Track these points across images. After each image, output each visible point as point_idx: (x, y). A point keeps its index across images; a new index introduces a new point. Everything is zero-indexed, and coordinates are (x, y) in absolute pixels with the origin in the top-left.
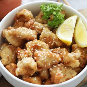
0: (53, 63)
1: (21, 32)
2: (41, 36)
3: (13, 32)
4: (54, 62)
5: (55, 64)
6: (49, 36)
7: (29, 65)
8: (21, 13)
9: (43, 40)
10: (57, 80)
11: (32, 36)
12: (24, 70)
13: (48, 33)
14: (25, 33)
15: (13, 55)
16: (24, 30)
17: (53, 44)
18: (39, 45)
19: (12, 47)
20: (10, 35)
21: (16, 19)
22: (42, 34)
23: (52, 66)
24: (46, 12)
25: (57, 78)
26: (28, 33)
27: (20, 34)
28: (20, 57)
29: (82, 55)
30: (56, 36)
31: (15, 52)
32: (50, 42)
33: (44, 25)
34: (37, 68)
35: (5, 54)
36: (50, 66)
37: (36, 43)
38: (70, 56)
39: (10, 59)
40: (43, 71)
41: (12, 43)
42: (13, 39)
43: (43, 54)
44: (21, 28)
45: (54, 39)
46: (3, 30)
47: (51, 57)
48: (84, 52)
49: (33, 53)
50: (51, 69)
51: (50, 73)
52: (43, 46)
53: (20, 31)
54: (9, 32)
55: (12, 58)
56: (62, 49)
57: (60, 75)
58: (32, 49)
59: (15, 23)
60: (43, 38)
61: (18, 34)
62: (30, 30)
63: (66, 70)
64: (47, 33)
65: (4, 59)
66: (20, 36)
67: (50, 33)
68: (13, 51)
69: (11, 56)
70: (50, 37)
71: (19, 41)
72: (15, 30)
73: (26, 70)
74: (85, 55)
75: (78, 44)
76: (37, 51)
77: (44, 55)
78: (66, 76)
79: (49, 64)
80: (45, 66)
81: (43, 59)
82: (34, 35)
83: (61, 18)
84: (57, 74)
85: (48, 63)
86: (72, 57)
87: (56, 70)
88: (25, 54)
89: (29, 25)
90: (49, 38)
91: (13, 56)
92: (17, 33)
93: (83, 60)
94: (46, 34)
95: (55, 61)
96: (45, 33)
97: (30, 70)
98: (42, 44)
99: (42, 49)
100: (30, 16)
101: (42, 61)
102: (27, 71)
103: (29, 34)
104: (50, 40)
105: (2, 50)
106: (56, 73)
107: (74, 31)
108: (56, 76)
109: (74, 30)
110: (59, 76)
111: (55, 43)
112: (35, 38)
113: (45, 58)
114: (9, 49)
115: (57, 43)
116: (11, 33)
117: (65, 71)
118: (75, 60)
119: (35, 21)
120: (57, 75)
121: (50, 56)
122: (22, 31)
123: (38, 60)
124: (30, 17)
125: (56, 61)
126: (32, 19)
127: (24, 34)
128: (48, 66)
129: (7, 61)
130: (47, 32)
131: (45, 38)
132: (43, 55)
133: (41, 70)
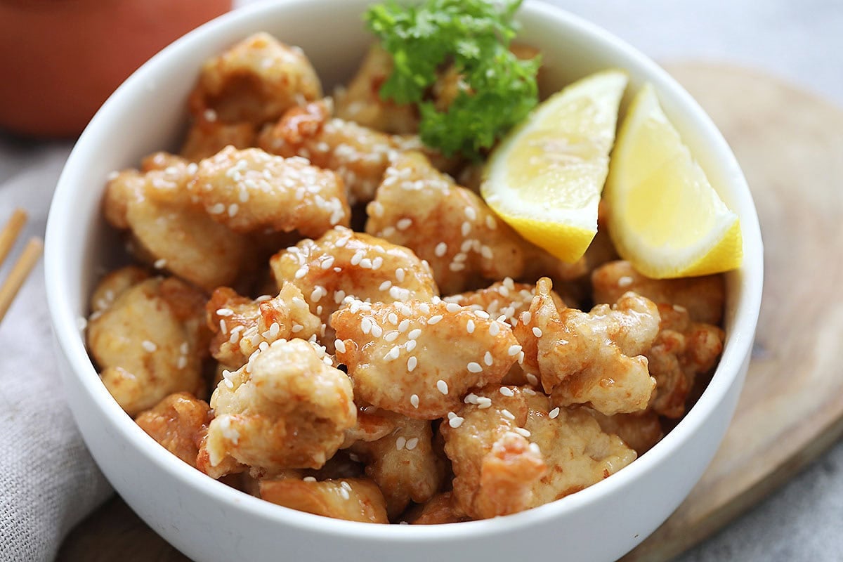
0: (466, 373)
1: (237, 177)
2: (376, 209)
3: (183, 188)
4: (474, 367)
5: (480, 384)
6: (432, 206)
7: (302, 385)
8: (237, 58)
9: (389, 231)
10: (501, 491)
11: (315, 206)
12: (267, 422)
13: (429, 187)
14: (266, 187)
15: (179, 343)
16: (259, 167)
17: (460, 258)
18: (367, 263)
19: (173, 291)
20: (161, 204)
21: (198, 103)
22: (381, 192)
23: (462, 398)
24: (411, 40)
25: (501, 476)
26: (290, 183)
27: (229, 193)
28: (236, 348)
29: (667, 333)
30: (483, 202)
31: (193, 324)
32: (441, 249)
33: (397, 140)
34: (353, 409)
35: (129, 335)
36: (448, 398)
37: (341, 250)
38: (585, 332)
39: (162, 372)
40: (400, 442)
41: (175, 258)
42: (181, 236)
43: (394, 318)
44: (238, 155)
45: (466, 228)
46: (114, 175)
47: (449, 337)
48: (677, 308)
49: (324, 318)
50: (454, 420)
51: (448, 449)
52: (394, 272)
53: (233, 172)
54: (150, 185)
55: (174, 368)
56: (523, 292)
57: (520, 452)
58: (319, 291)
59: (196, 135)
60: (394, 223)
61: (215, 190)
62: (297, 169)
63: (557, 433)
64: (418, 185)
65: (120, 369)
66: (233, 210)
67: (441, 185)
68: (180, 319)
69: (169, 349)
70: (439, 214)
71: (222, 252)
72: (193, 168)
73: (281, 422)
74: (685, 333)
75: (634, 259)
76: (353, 304)
77: (405, 323)
78: (559, 469)
79: (443, 387)
80: (414, 398)
81: (394, 352)
82: (328, 199)
83: (517, 85)
84: (498, 446)
85: (428, 381)
86: (598, 335)
87: (491, 426)
88: (270, 317)
89: (296, 138)
90: (430, 218)
91: (184, 348)
92: (209, 187)
93: (676, 362)
94: (413, 193)
95: (479, 360)
96: (407, 185)
97: (308, 425)
98: (385, 259)
99: (386, 292)
100: (299, 78)
101: (392, 362)
102: (284, 432)
103: (292, 191)
104: (438, 236)
105: (107, 312)
106: (492, 440)
107: (610, 165)
108: (492, 460)
109: (604, 161)
110: (510, 462)
111: (474, 257)
112: (334, 221)
113: (410, 345)
114: (152, 304)
115: (487, 252)
116: (170, 193)
117: (551, 434)
118: (623, 358)
119: (335, 115)
120: (501, 456)
121: (445, 331)
122: (242, 172)
123: (363, 359)
124: (299, 90)
125: (488, 359)
126: (309, 99)
127: (262, 194)
128: (428, 396)
129: (142, 387)
130: (421, 178)
131: (405, 224)
132: (395, 327)
133: (380, 431)
